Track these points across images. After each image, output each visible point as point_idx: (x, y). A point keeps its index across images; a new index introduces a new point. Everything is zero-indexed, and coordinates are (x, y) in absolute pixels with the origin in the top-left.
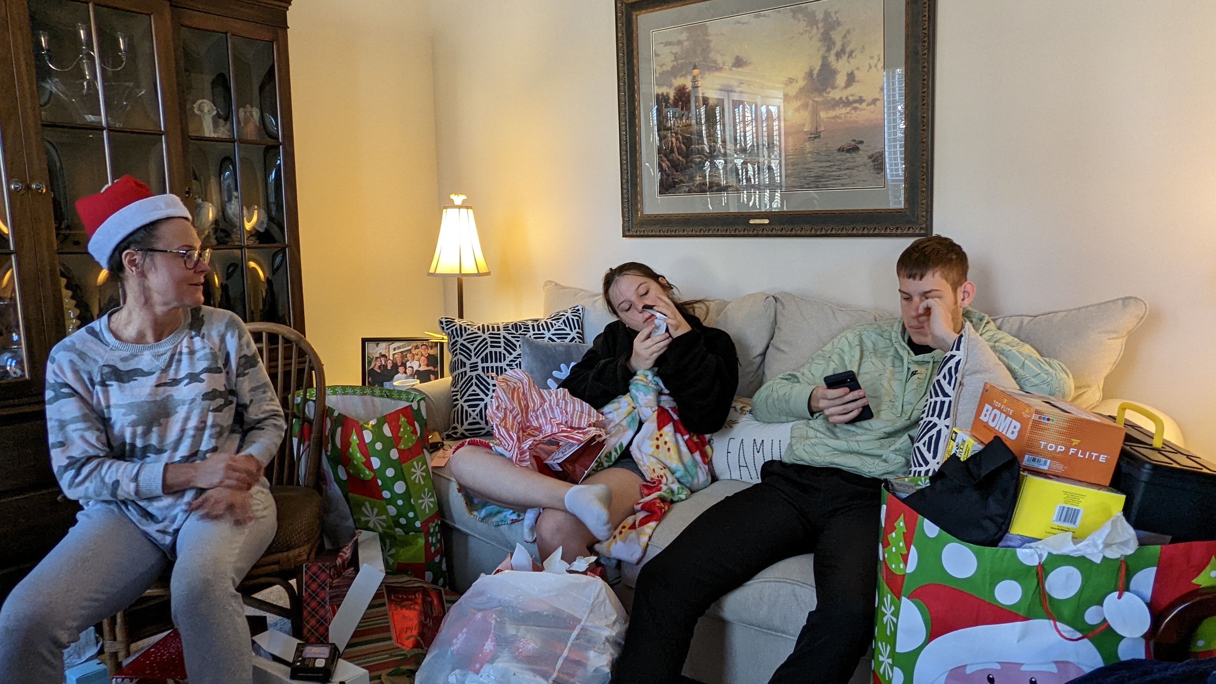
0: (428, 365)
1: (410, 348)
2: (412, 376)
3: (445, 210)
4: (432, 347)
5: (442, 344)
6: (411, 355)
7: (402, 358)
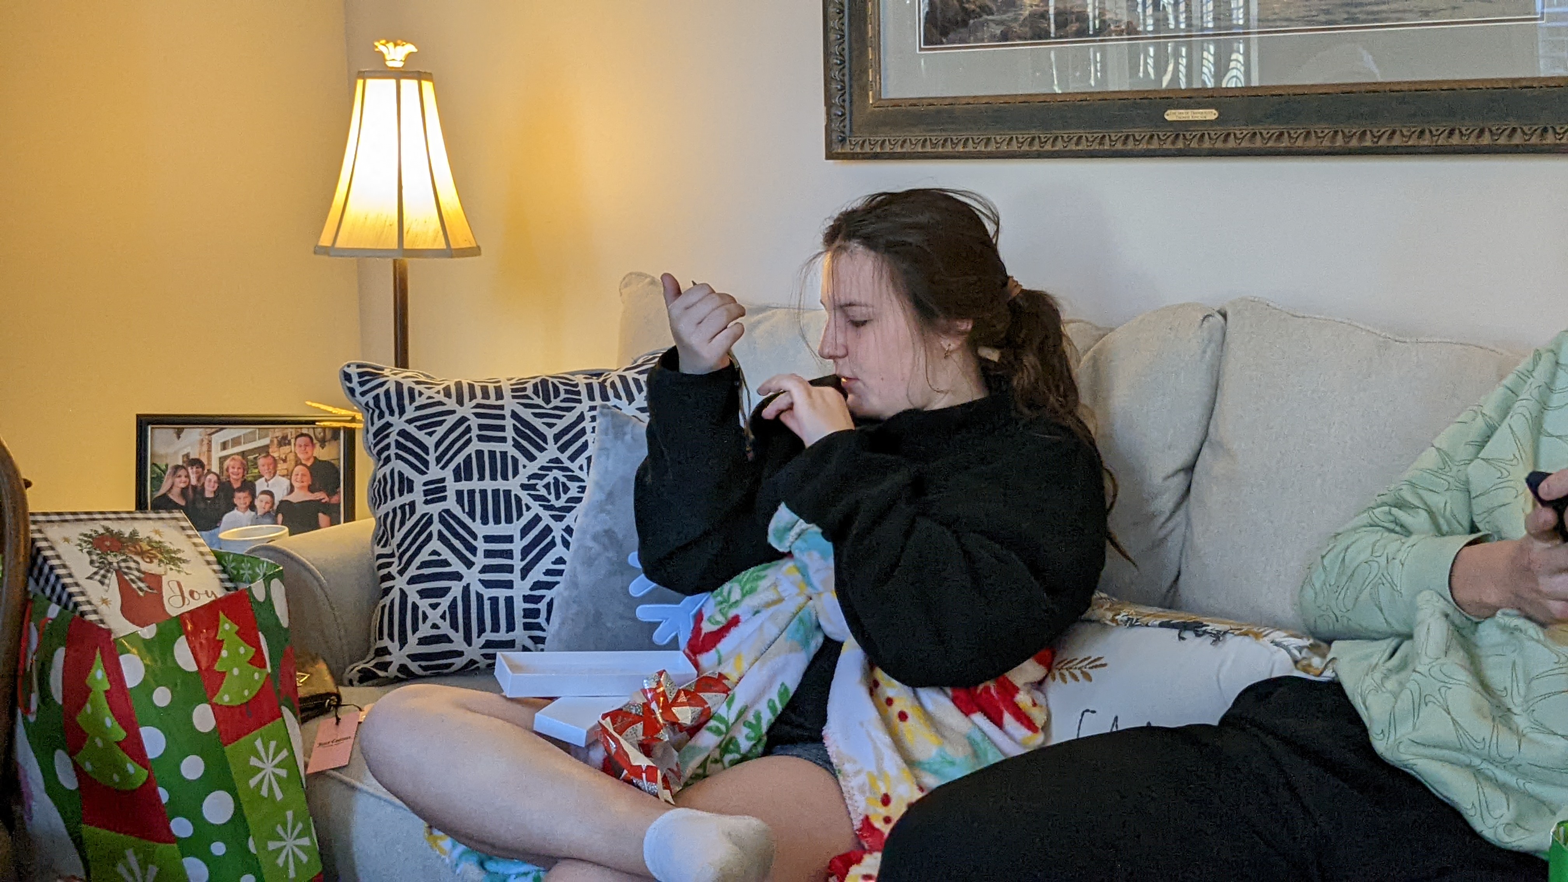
0: (311, 489)
1: (266, 441)
2: (271, 515)
3: (360, 82)
4: (323, 442)
5: (350, 434)
6: (269, 460)
7: (245, 469)
